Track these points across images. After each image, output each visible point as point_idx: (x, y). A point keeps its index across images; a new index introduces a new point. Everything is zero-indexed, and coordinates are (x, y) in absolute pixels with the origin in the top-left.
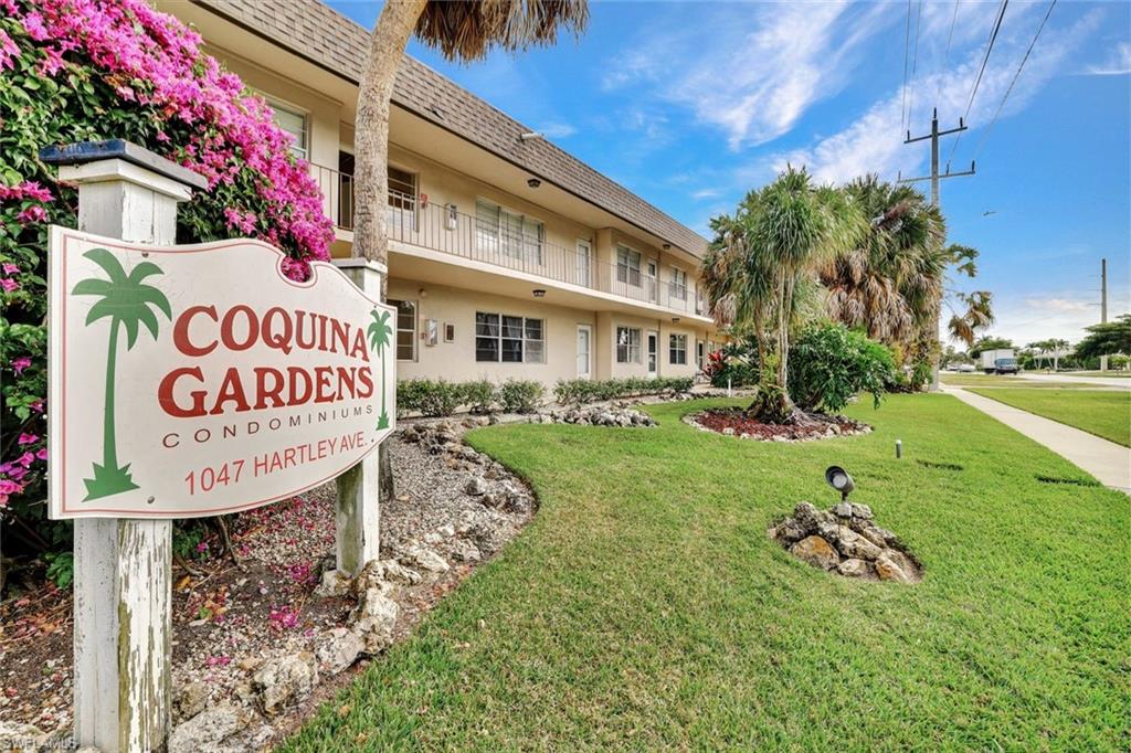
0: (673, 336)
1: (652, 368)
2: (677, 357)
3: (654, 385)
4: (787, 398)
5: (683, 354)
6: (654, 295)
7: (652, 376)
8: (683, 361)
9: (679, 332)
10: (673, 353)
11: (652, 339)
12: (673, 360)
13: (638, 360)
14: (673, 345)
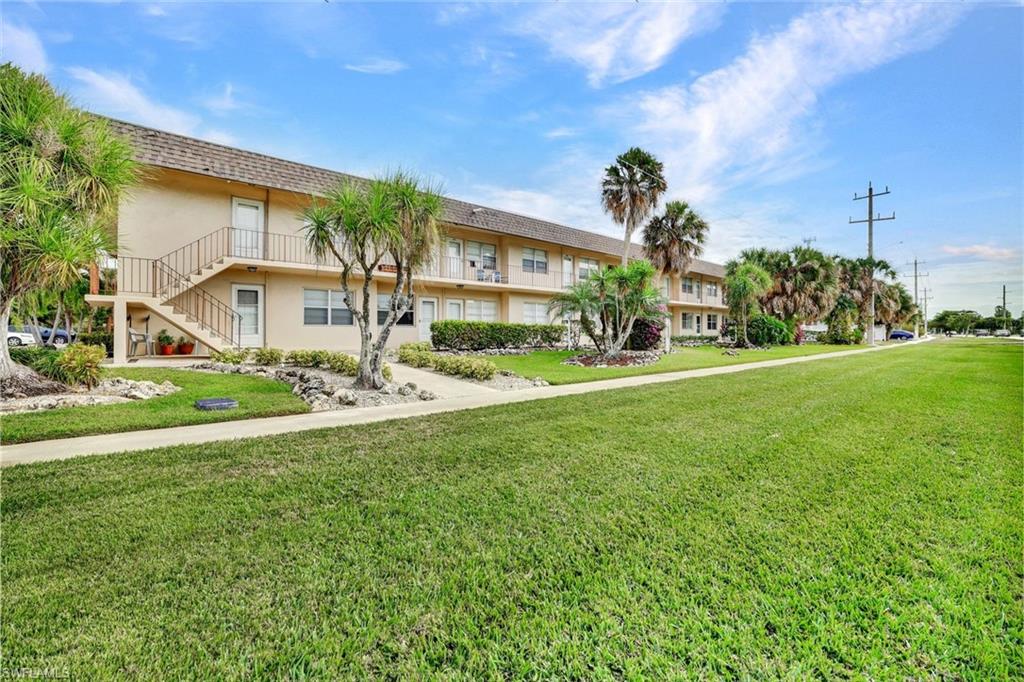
0: (709, 316)
1: (698, 331)
2: (712, 326)
3: (700, 338)
4: (746, 340)
5: (715, 325)
6: (699, 296)
7: (699, 335)
8: (715, 328)
9: (712, 313)
10: (709, 324)
11: (698, 318)
12: (709, 328)
13: (691, 327)
14: (709, 320)
